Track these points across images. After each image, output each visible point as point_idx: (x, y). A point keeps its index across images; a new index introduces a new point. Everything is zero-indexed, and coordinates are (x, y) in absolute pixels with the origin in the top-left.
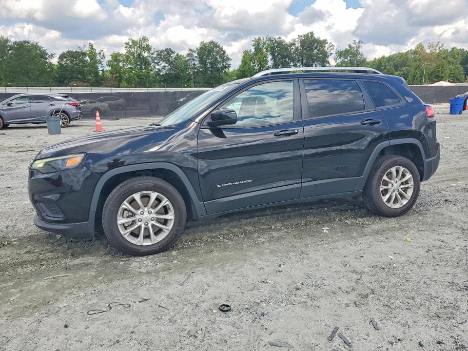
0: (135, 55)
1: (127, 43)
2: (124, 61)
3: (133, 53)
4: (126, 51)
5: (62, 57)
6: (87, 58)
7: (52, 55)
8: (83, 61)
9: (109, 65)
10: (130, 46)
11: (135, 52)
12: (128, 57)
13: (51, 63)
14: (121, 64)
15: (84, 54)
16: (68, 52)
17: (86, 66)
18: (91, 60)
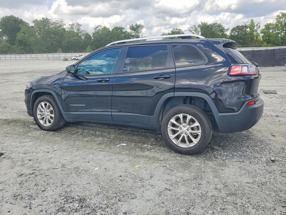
0: (283, 23)
1: (278, 16)
2: (273, 28)
3: (281, 23)
4: (276, 21)
5: (233, 30)
6: (248, 29)
7: (227, 29)
8: (245, 31)
9: (262, 32)
10: (280, 18)
11: (283, 22)
12: (277, 25)
13: (226, 34)
14: (271, 31)
15: (246, 27)
16: (237, 27)
17: (247, 35)
18: (250, 30)
